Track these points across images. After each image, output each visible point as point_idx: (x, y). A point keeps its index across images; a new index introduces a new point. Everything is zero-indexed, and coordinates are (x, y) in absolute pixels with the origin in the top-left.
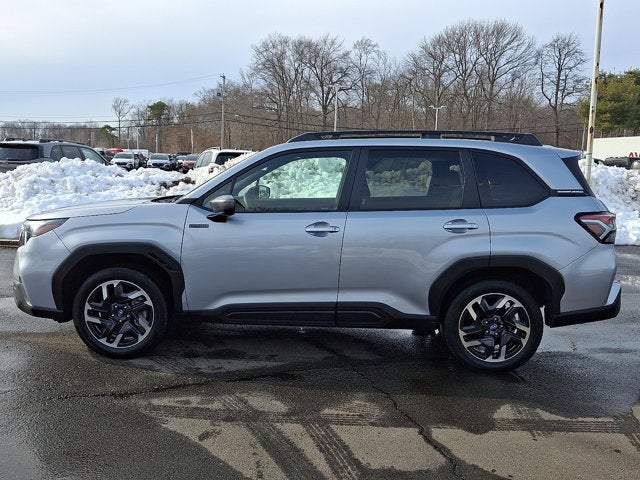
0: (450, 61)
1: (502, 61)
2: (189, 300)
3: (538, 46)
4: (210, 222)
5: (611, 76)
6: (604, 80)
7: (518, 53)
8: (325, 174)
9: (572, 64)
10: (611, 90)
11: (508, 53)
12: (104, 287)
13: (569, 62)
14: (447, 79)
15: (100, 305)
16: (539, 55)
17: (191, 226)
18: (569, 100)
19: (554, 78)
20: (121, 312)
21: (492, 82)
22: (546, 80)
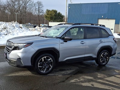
0: (16, 3)
1: (27, 5)
2: (60, 59)
3: (34, 3)
4: (64, 42)
5: (49, 10)
6: (48, 11)
7: (31, 3)
8: (17, 28)
9: (41, 7)
10: (50, 13)
11: (29, 3)
12: (43, 58)
13: (40, 7)
14: (16, 7)
15: (42, 63)
16: (35, 4)
17: (61, 43)
18: (41, 14)
19: (38, 9)
20: (46, 64)
21: (26, 9)
22: (37, 10)
